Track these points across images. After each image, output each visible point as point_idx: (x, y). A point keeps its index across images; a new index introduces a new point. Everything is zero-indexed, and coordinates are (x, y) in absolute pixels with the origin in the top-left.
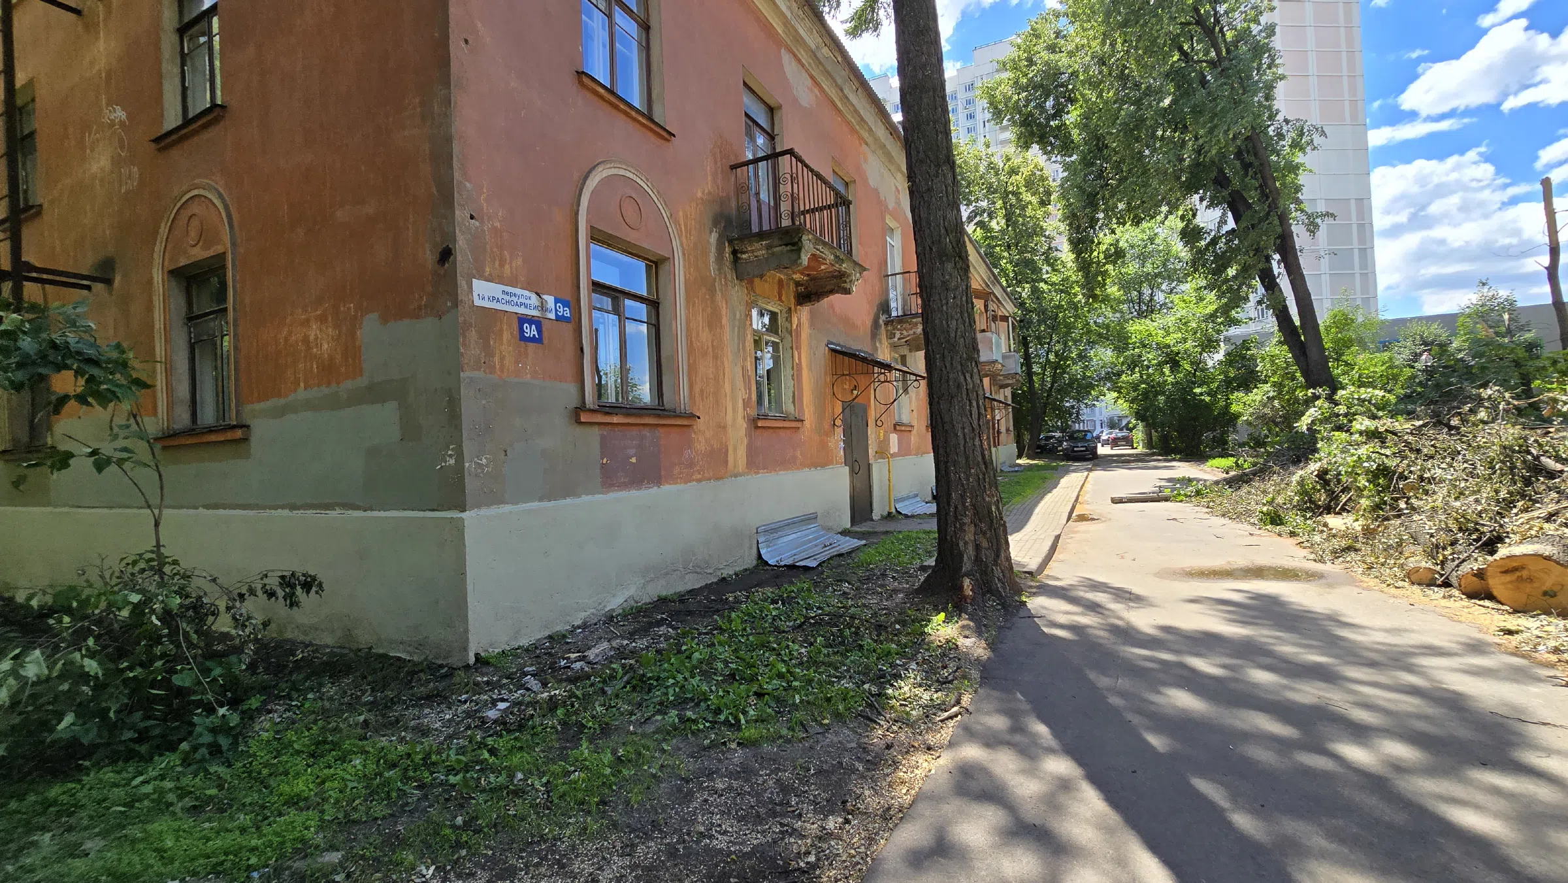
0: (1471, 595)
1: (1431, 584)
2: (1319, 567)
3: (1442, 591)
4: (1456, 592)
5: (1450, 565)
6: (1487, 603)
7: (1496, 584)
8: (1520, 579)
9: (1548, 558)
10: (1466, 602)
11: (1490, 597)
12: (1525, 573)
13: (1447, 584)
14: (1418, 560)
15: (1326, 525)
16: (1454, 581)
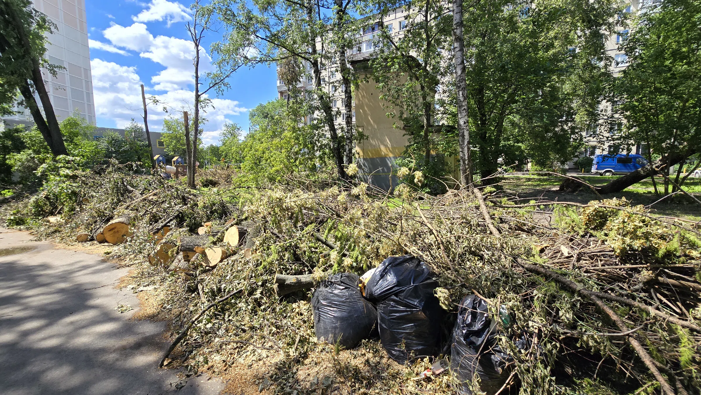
0: (100, 242)
1: (86, 241)
2: (38, 243)
3: (89, 243)
4: (96, 242)
5: (94, 231)
6: (106, 244)
7: (108, 236)
8: (115, 232)
9: (123, 223)
10: (99, 245)
11: (107, 242)
12: (116, 230)
13: (92, 239)
14: (82, 231)
15: (48, 221)
16: (95, 238)
